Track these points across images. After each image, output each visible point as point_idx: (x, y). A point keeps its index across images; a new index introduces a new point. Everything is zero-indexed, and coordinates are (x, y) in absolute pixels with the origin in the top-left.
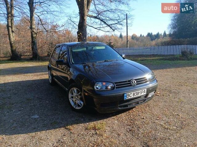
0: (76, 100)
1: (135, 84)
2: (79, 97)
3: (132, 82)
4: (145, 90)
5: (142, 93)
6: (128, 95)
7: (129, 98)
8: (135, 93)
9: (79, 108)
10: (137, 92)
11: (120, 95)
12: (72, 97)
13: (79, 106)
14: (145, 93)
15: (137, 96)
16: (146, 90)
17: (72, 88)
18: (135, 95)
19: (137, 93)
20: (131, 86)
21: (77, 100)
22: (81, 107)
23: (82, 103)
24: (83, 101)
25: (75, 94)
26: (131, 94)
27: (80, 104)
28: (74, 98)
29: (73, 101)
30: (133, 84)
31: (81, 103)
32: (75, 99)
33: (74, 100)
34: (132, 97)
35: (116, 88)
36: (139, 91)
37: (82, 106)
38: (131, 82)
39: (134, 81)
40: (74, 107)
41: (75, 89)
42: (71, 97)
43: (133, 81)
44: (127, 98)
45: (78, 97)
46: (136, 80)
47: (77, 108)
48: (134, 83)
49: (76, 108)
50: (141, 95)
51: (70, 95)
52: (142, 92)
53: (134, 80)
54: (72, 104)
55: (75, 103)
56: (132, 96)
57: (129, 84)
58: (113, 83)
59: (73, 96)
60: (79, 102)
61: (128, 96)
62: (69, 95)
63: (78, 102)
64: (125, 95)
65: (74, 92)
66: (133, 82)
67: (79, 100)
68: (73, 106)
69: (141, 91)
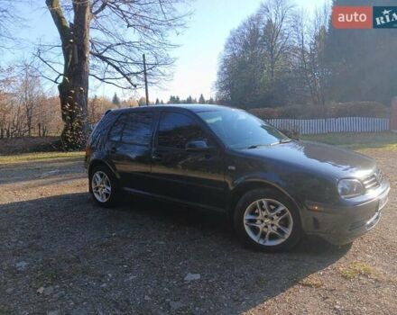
0: (266, 227)
2: (275, 217)
13: (274, 238)
17: (257, 201)
21: (269, 226)
22: (283, 240)
25: (264, 214)
27: (278, 234)
29: (255, 230)
31: (282, 232)
32: (264, 224)
33: (261, 227)
37: (287, 237)
40: (261, 242)
45: (272, 219)
47: (269, 243)
49: (266, 244)
51: (247, 216)
55: (263, 236)
58: (360, 181)
59: (257, 218)
62: (244, 218)
68: (256, 240)
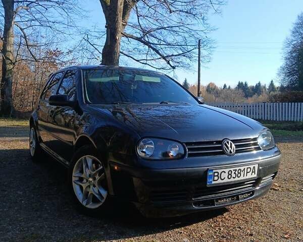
0: (89, 186)
1: (232, 151)
2: (97, 177)
3: (226, 144)
4: (254, 167)
5: (247, 173)
6: (216, 174)
7: (220, 181)
8: (233, 172)
9: (97, 206)
10: (237, 169)
11: (198, 172)
12: (81, 180)
13: (95, 200)
14: (254, 176)
15: (237, 179)
16: (256, 166)
17: (83, 157)
18: (233, 175)
19: (237, 173)
20: (223, 153)
21: (92, 186)
22: (101, 204)
23: (104, 193)
24: (106, 188)
25: (87, 172)
26: (225, 172)
27: (97, 196)
28: (85, 181)
29: (81, 187)
30: (229, 151)
31: (100, 194)
32: (88, 184)
33: (84, 186)
34: (226, 180)
35: (190, 155)
36: (242, 168)
37: (103, 201)
38: (224, 146)
39: (231, 144)
40: (84, 204)
41: (89, 159)
42: (77, 179)
43: (228, 142)
44: (213, 182)
45: (94, 179)
46: (234, 141)
47: (91, 206)
48: (230, 148)
49: (88, 206)
50: (245, 177)
51: (75, 175)
52: (249, 170)
53: (230, 142)
54: (80, 197)
55: (86, 195)
56: (226, 178)
57: (217, 149)
58: (182, 143)
59: (83, 176)
60: (96, 189)
61: (217, 176)
62: (73, 175)
63: (94, 191)
64: (210, 174)
65: (87, 166)
66: (229, 146)
67: (96, 185)
68: (81, 201)
69: (246, 167)
